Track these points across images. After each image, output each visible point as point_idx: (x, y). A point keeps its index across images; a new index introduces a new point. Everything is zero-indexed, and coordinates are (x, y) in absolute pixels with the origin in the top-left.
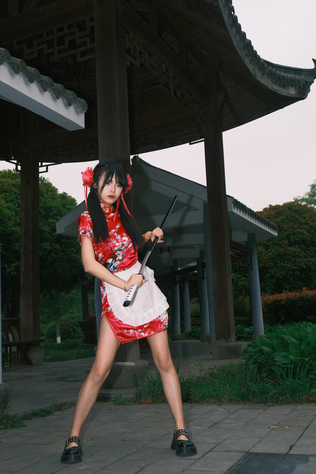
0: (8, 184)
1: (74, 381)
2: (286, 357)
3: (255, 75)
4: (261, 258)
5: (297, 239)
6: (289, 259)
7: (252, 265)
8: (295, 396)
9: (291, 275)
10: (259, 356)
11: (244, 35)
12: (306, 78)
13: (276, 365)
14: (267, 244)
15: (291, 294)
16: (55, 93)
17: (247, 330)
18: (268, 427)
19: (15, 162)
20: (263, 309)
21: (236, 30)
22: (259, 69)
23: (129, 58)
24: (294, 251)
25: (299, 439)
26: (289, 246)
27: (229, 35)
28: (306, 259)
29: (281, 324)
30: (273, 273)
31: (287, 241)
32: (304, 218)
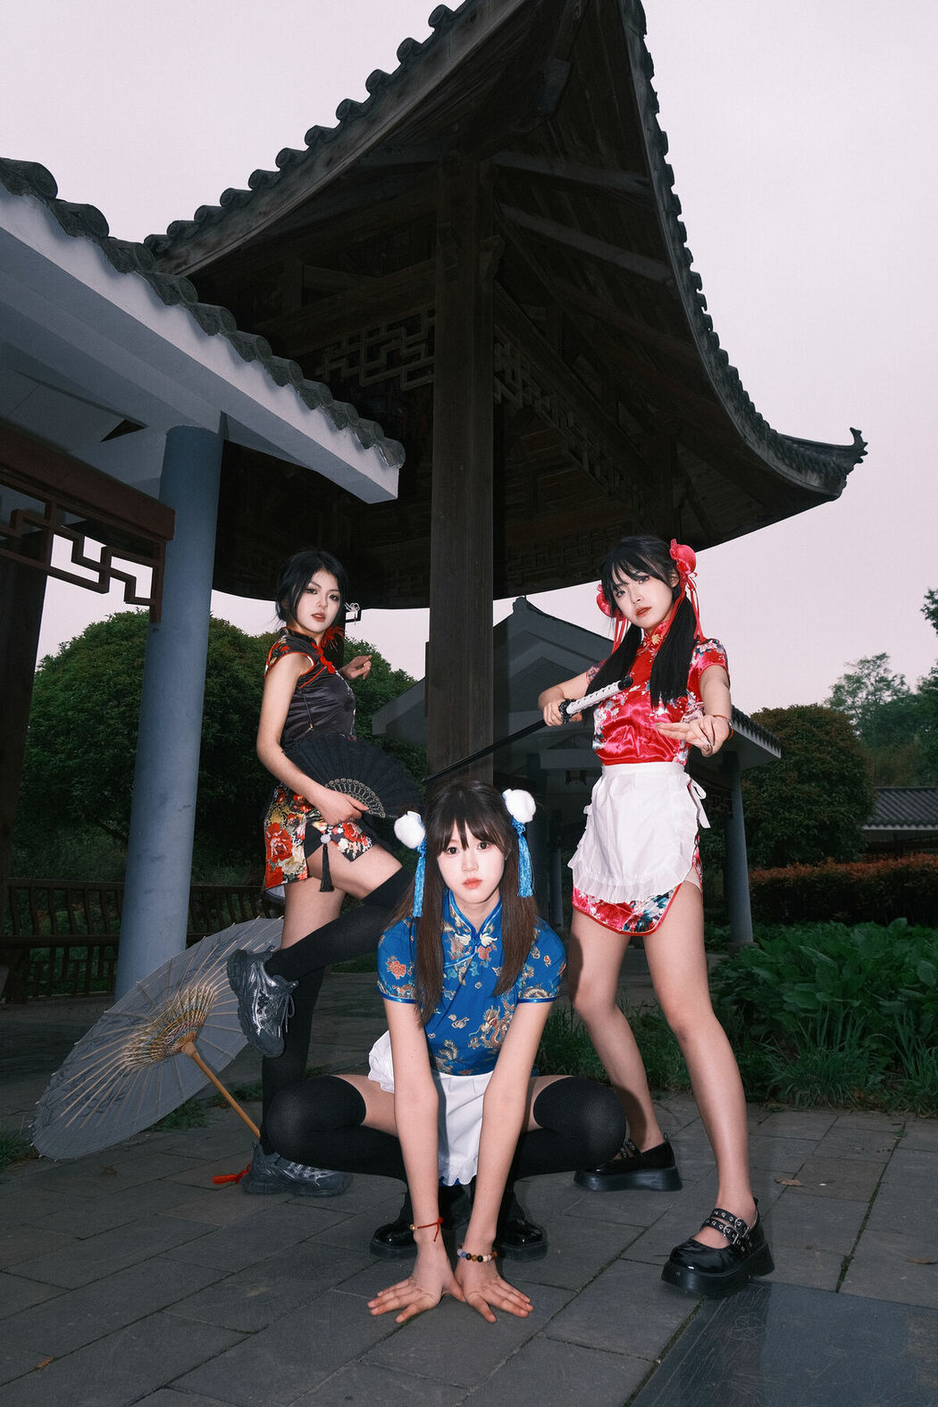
1: (366, 1015)
2: (809, 995)
4: (748, 802)
5: (814, 771)
6: (800, 805)
7: (731, 810)
8: (833, 1090)
9: (802, 834)
10: (747, 989)
12: (839, 462)
13: (784, 1011)
14: (760, 777)
15: (804, 868)
16: (333, 417)
18: (775, 1181)
20: (751, 894)
22: (751, 428)
23: (500, 386)
24: (809, 793)
25: (861, 1232)
28: (831, 808)
29: (785, 925)
30: (770, 829)
31: (796, 774)
32: (827, 733)
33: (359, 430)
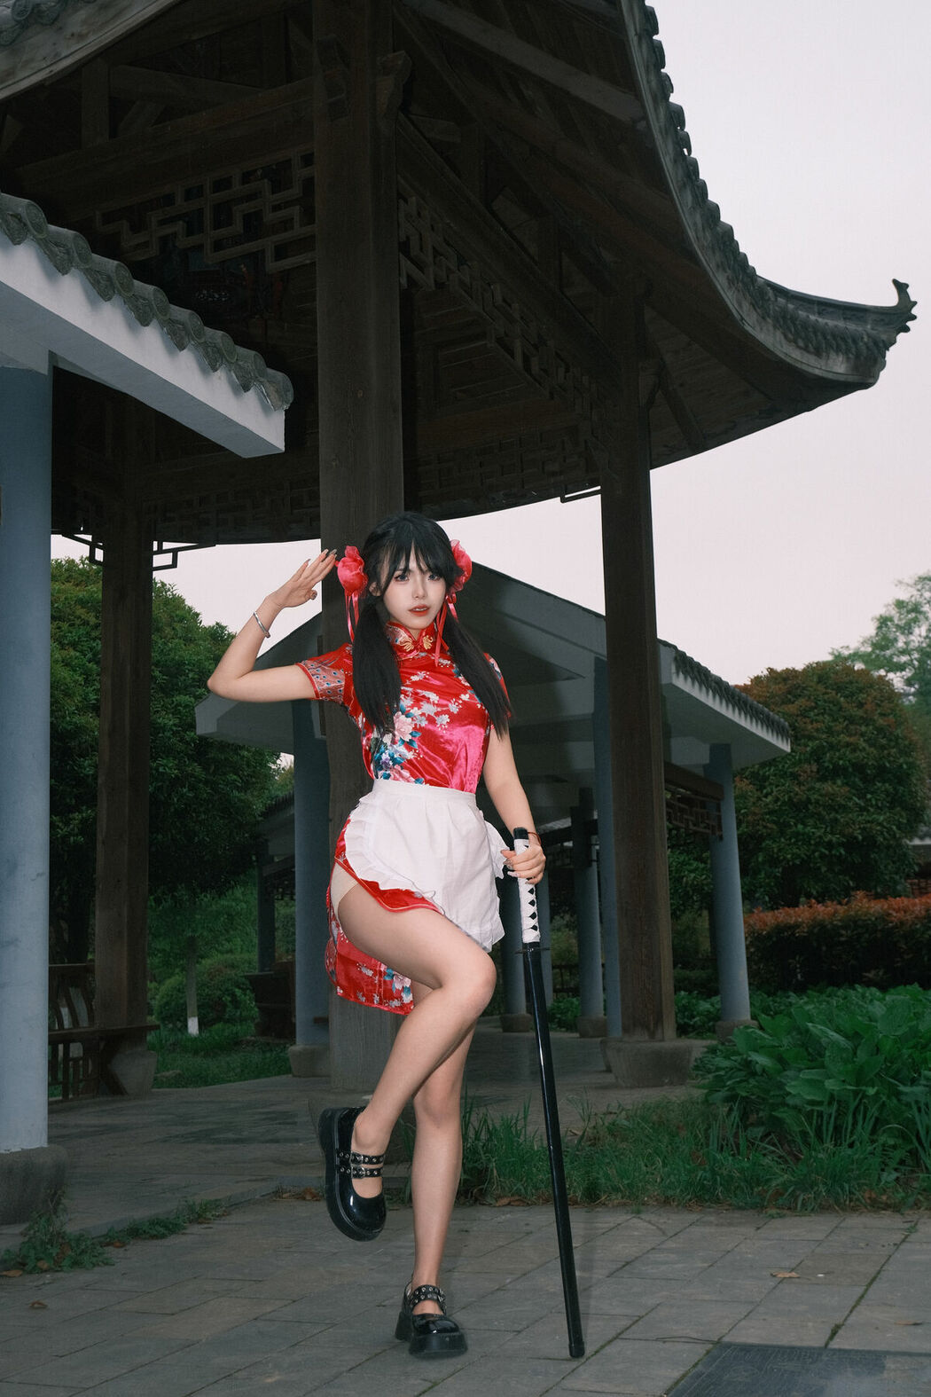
0: (66, 599)
1: (236, 1141)
2: (816, 1084)
3: (742, 319)
4: (743, 811)
5: (841, 762)
6: (819, 814)
7: (720, 828)
8: (839, 1190)
9: (822, 856)
10: (742, 1081)
11: (714, 211)
12: (874, 332)
13: (788, 1105)
14: (761, 773)
15: (823, 908)
16: (207, 355)
17: (705, 1006)
18: (772, 1275)
19: (89, 538)
20: (747, 949)
21: (695, 196)
22: (751, 304)
23: (406, 265)
24: (833, 794)
25: (854, 1307)
26: (819, 780)
27: (677, 210)
28: (865, 817)
29: (795, 993)
30: (775, 850)
31: (814, 766)
32: (861, 705)
33: (236, 366)
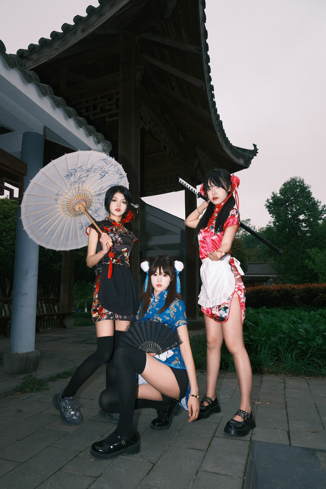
11: (219, 116)
12: (249, 155)
16: (88, 131)
21: (215, 111)
23: (142, 123)
33: (96, 136)
